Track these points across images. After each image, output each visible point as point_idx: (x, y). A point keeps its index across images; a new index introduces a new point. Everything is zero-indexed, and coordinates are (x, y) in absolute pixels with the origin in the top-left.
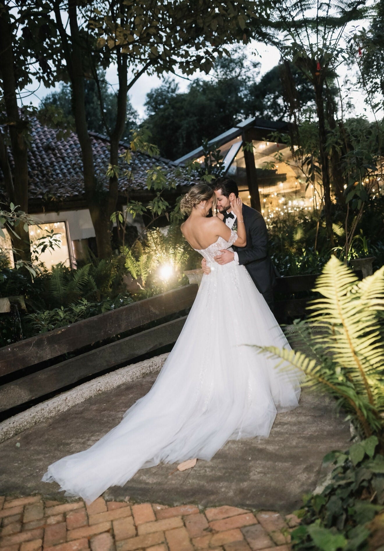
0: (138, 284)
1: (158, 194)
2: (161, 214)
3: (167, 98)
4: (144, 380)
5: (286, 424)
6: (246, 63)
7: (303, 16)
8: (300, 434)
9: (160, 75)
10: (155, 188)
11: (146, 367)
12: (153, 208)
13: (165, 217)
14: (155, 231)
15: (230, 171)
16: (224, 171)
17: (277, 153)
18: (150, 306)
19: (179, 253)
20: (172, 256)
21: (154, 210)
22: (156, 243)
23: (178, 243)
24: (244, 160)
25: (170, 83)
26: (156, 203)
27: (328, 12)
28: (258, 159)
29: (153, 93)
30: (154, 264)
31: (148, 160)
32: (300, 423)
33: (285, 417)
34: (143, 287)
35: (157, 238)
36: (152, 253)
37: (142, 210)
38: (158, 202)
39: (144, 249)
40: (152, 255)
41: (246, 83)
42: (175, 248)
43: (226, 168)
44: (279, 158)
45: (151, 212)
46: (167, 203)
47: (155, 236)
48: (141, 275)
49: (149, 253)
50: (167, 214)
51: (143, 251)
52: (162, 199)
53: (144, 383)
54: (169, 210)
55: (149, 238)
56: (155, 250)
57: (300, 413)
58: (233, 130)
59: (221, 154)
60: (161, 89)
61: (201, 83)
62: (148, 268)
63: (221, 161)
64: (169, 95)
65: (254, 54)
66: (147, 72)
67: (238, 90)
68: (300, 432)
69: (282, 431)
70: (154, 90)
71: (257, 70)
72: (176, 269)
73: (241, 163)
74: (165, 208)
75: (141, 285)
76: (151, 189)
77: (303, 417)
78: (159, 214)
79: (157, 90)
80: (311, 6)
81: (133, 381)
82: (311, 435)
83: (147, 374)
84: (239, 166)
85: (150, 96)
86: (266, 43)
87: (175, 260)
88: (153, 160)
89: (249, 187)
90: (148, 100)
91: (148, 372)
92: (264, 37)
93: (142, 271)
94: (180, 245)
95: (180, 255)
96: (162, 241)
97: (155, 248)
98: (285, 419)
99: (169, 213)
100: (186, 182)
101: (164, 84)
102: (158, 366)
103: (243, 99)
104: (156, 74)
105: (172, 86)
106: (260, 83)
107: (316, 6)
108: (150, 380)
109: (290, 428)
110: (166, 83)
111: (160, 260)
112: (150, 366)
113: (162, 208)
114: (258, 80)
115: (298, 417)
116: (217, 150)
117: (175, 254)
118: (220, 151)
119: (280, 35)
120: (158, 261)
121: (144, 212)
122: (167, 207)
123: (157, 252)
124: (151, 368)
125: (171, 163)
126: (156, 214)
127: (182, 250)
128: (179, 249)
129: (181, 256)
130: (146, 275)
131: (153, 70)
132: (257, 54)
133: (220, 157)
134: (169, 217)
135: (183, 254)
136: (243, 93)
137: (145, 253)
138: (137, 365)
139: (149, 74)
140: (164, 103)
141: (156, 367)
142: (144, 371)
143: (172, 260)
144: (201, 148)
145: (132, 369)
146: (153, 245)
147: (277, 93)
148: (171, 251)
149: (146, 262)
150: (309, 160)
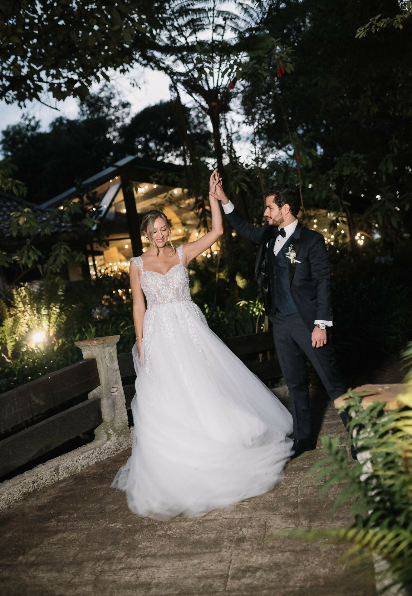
0: (3, 355)
1: (28, 241)
2: (32, 267)
3: (26, 136)
4: (27, 505)
5: (257, 569)
6: (114, 103)
7: (196, 38)
8: (285, 587)
9: (22, 103)
10: (24, 233)
11: (28, 484)
12: (22, 259)
13: (38, 270)
14: (23, 288)
15: (107, 216)
16: (101, 215)
17: (165, 194)
18: (32, 395)
19: (54, 314)
20: (45, 318)
21: (23, 262)
22: (24, 303)
23: (53, 302)
24: (123, 203)
25: (30, 121)
26: (26, 252)
27: (223, 36)
28: (139, 202)
29: (10, 130)
30: (22, 329)
31: (8, 204)
32: (277, 565)
33: (252, 557)
34: (9, 358)
35: (25, 297)
36: (19, 315)
37: (7, 262)
38: (28, 251)
39: (9, 311)
40: (19, 318)
41: (115, 123)
42: (49, 308)
43: (103, 213)
44: (168, 200)
45: (19, 265)
46: (39, 253)
47: (24, 293)
48: (6, 343)
49: (15, 315)
50: (39, 266)
51: (7, 313)
52: (33, 248)
53: (27, 510)
54: (42, 261)
55: (15, 297)
56: (24, 312)
57: (273, 547)
58: (111, 169)
59: (97, 196)
60: (19, 126)
61: (65, 122)
62: (14, 334)
63: (97, 204)
64: (29, 134)
65: (132, 85)
66: (6, 100)
67: (106, 131)
68: (284, 583)
69: (255, 582)
70: (11, 127)
71: (126, 110)
72: (51, 334)
73: (121, 207)
74: (37, 259)
75: (7, 355)
76: (17, 236)
77: (280, 555)
78: (30, 266)
79: (14, 127)
80: (205, 27)
81: (9, 508)
82: (301, 587)
83: (30, 493)
84: (118, 211)
85: (5, 133)
86: (153, 69)
87: (50, 322)
88: (15, 203)
89: (130, 235)
90: (4, 138)
91: (31, 490)
92: (150, 61)
93: (8, 338)
94: (56, 305)
95: (56, 316)
96: (31, 299)
97: (23, 309)
98: (253, 560)
99: (42, 265)
100: (56, 229)
101: (22, 121)
102: (44, 480)
103: (112, 141)
104: (16, 102)
105: (33, 123)
106: (130, 125)
107: (210, 27)
108: (35, 503)
109: (265, 576)
110: (25, 119)
111: (30, 323)
112: (33, 482)
113: (33, 258)
114: (128, 121)
115: (271, 554)
116: (93, 191)
117: (49, 315)
118: (96, 193)
119: (169, 60)
120: (27, 324)
121: (10, 264)
122: (39, 257)
123: (25, 313)
124: (36, 484)
125: (37, 207)
126: (25, 266)
127: (58, 310)
128: (54, 308)
129: (57, 318)
130: (13, 343)
131: (13, 98)
132: (135, 84)
133: (97, 199)
134: (42, 269)
135: (59, 315)
136: (112, 135)
137: (11, 316)
138: (14, 480)
139: (8, 102)
140: (22, 142)
141: (42, 482)
142: (25, 490)
143: (45, 323)
144: (74, 189)
145: (6, 490)
146: (21, 305)
147: (148, 136)
148: (44, 312)
149: (12, 326)
150: (200, 203)
